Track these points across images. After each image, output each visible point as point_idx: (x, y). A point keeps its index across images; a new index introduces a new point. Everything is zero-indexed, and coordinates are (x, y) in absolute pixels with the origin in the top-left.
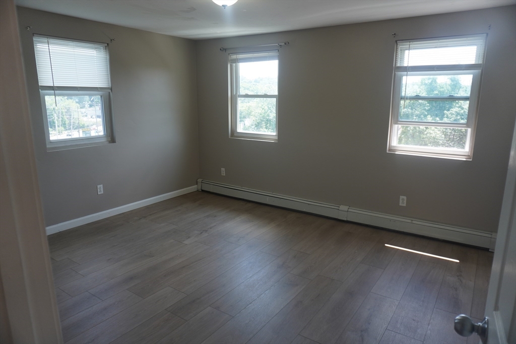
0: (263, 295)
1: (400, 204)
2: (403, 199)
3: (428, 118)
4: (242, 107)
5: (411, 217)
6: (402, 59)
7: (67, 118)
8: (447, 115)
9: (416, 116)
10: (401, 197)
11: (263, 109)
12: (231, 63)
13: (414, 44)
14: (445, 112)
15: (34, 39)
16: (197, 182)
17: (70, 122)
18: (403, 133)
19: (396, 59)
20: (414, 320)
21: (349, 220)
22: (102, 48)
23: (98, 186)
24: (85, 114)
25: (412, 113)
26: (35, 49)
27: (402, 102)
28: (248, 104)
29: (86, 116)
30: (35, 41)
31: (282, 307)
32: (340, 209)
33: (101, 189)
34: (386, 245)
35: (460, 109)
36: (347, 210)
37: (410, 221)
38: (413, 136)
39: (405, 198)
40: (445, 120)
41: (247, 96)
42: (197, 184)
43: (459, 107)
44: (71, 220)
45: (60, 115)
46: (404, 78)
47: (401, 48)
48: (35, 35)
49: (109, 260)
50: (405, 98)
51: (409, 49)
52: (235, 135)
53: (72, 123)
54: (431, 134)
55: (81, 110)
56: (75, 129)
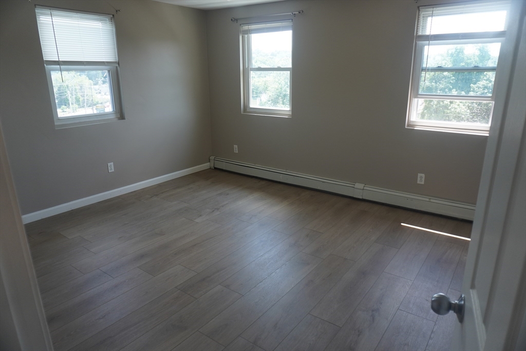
0: (274, 274)
1: (418, 182)
2: (421, 177)
3: (453, 92)
4: (259, 82)
5: (429, 196)
6: (424, 27)
7: (81, 95)
8: (474, 89)
9: (440, 90)
10: (419, 175)
11: (279, 84)
12: (243, 34)
13: (437, 10)
14: (472, 85)
15: (36, 11)
16: (209, 159)
17: (84, 100)
18: (426, 108)
19: (417, 27)
20: (427, 300)
21: (364, 198)
22: (107, 19)
23: (109, 164)
24: (99, 91)
25: (436, 87)
26: (38, 21)
27: (423, 74)
28: (264, 79)
29: (100, 93)
30: (38, 13)
31: (293, 286)
32: (355, 187)
33: (111, 167)
34: (402, 224)
35: (488, 82)
36: (362, 188)
37: (428, 200)
38: (436, 112)
39: (423, 175)
40: (471, 94)
41: (260, 69)
42: (209, 162)
43: (487, 80)
44: (83, 198)
45: (73, 92)
46: (426, 48)
47: (423, 14)
48: (37, 6)
49: (120, 238)
50: (427, 70)
51: (432, 16)
52: (248, 110)
53: (86, 101)
54: (455, 109)
55: (95, 86)
56: (89, 106)
